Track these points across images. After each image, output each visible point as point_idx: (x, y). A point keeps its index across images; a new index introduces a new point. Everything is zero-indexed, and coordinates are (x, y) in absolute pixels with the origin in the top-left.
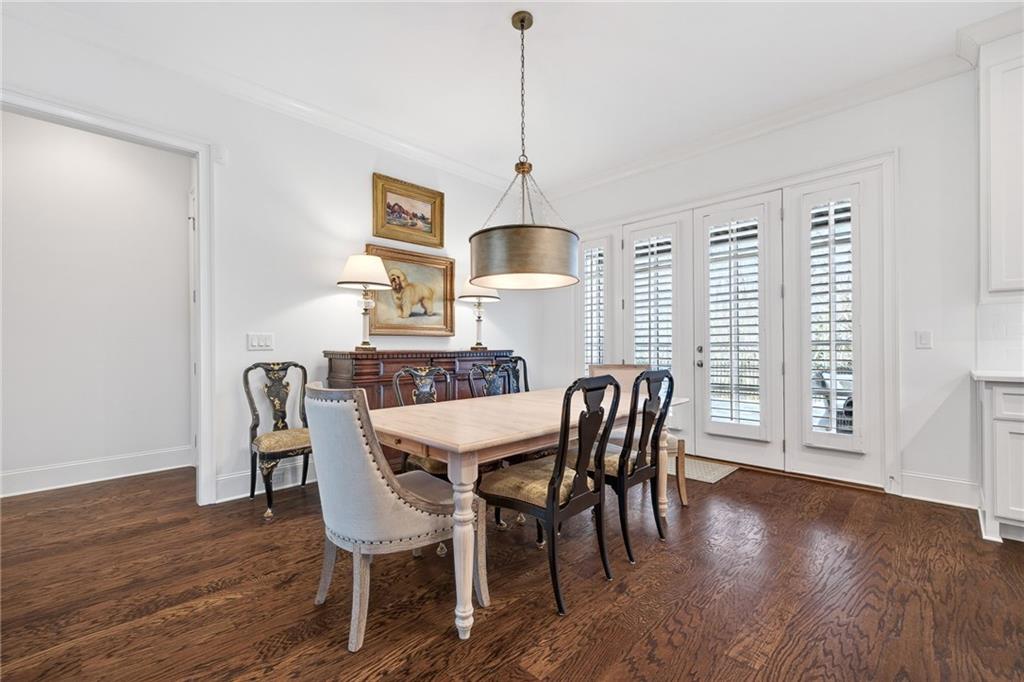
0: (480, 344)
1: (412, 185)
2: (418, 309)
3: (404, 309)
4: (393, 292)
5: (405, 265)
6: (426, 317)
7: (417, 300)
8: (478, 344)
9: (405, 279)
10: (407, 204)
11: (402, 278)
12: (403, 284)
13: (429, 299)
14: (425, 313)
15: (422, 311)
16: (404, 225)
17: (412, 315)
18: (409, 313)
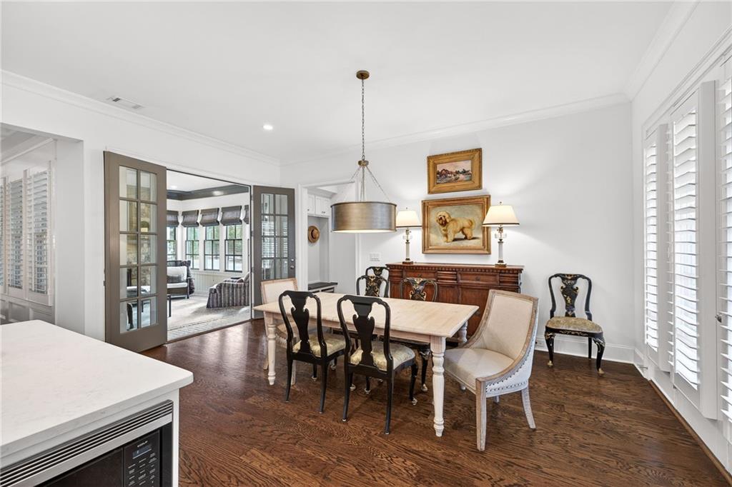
0: (502, 262)
1: (453, 153)
2: (460, 235)
3: (449, 236)
4: (441, 227)
5: (448, 208)
6: (466, 241)
7: (458, 229)
8: (500, 261)
9: (449, 216)
10: (450, 167)
11: (447, 216)
12: (448, 221)
13: (469, 228)
14: (466, 238)
15: (464, 236)
16: (449, 182)
17: (455, 240)
18: (452, 239)
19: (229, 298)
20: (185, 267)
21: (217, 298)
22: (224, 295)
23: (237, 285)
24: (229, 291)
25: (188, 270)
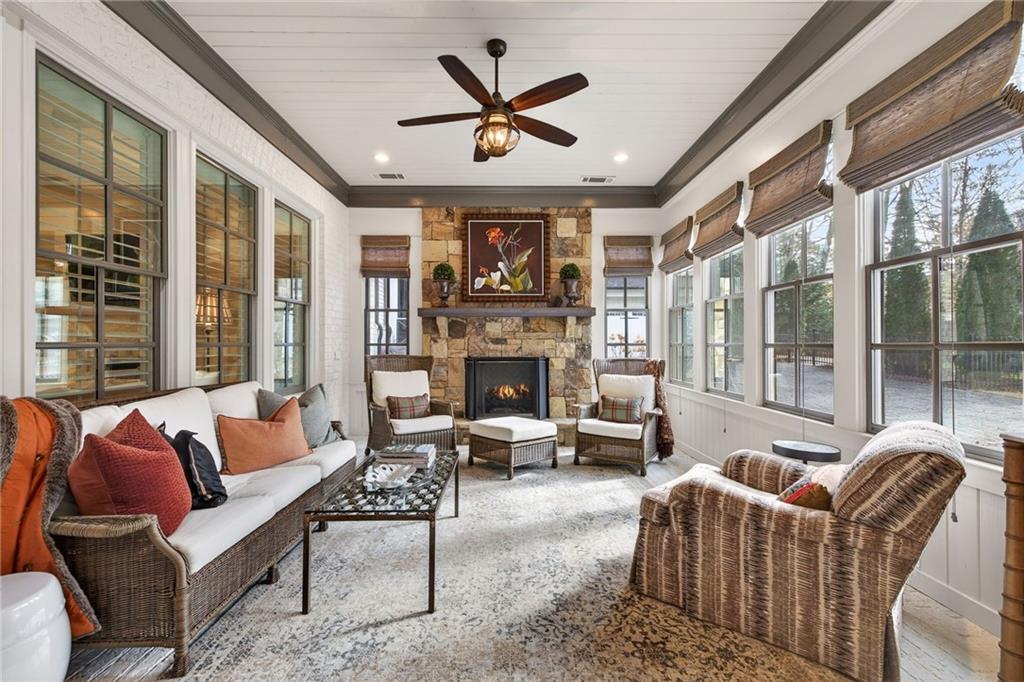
19: (732, 585)
20: (651, 379)
21: (672, 560)
22: (709, 555)
23: (786, 519)
24: (733, 541)
25: (657, 388)
